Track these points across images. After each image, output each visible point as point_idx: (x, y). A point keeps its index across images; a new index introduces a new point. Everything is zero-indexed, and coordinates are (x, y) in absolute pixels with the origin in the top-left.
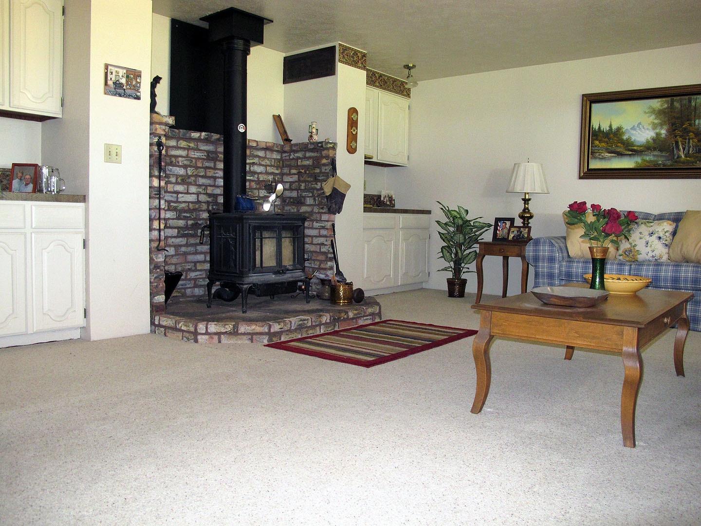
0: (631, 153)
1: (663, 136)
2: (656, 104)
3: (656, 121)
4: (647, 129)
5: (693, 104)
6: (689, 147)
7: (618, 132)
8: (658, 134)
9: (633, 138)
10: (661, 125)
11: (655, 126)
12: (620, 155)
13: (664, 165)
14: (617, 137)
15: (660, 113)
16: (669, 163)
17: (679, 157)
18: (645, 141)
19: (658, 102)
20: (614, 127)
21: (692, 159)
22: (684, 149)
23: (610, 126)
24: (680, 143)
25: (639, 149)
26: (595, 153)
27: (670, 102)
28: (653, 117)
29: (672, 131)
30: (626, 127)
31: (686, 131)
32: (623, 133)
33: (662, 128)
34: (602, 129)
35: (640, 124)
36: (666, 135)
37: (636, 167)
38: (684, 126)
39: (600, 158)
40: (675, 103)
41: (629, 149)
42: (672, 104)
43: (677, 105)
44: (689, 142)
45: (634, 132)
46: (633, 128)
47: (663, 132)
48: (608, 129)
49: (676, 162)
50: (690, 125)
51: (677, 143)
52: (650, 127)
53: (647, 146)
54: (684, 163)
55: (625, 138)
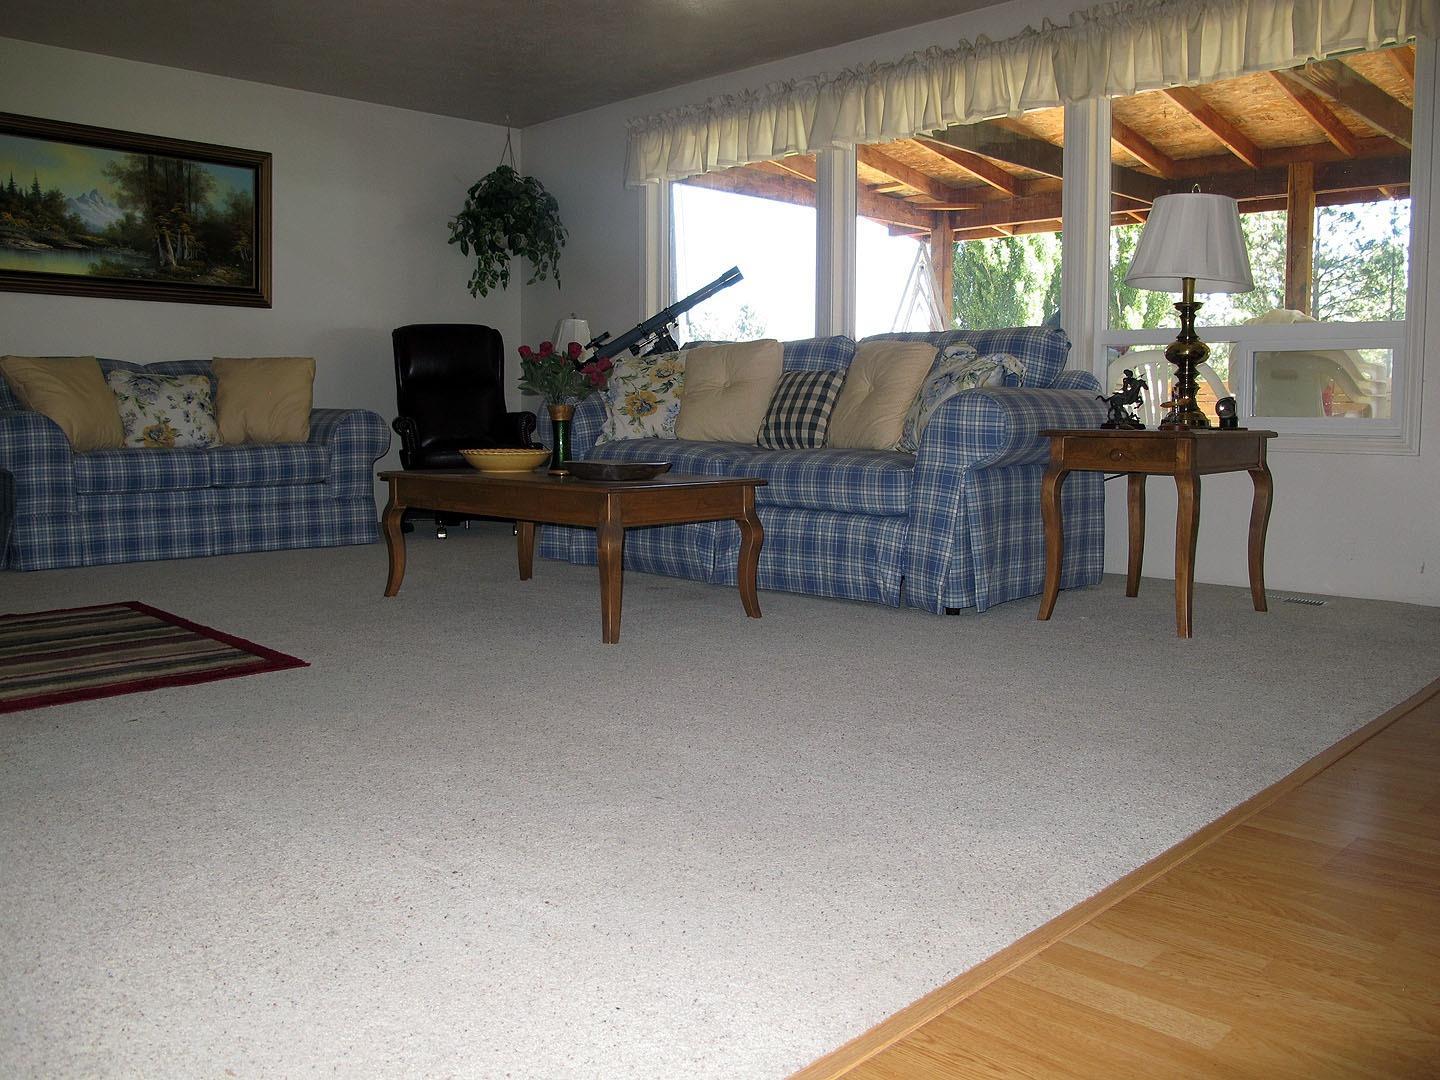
0: (80, 246)
1: (139, 222)
2: (123, 160)
3: (125, 193)
4: (110, 205)
5: (186, 174)
6: (183, 248)
7: (53, 202)
8: (129, 218)
9: (84, 219)
10: (135, 201)
11: (123, 203)
12: (59, 247)
13: (143, 276)
14: (52, 212)
15: (129, 179)
16: (152, 272)
17: (168, 263)
18: (107, 228)
19: (127, 157)
20: (44, 190)
21: (189, 270)
22: (175, 250)
23: (36, 187)
24: (168, 240)
25: (96, 240)
26: (5, 237)
27: (147, 161)
28: (119, 184)
29: (153, 215)
30: (69, 193)
31: (176, 221)
32: (63, 206)
33: (136, 208)
34: (17, 189)
35: (95, 192)
36: (144, 222)
37: (94, 275)
38: (173, 211)
39: (16, 250)
40: (156, 167)
41: (77, 238)
42: (151, 167)
43: (159, 170)
44: (182, 240)
45: (84, 207)
46: (82, 199)
47: (139, 214)
48: (30, 191)
49: (162, 271)
50: (183, 209)
51: (163, 237)
52: (115, 202)
53: (110, 236)
54: (176, 275)
55: (67, 214)
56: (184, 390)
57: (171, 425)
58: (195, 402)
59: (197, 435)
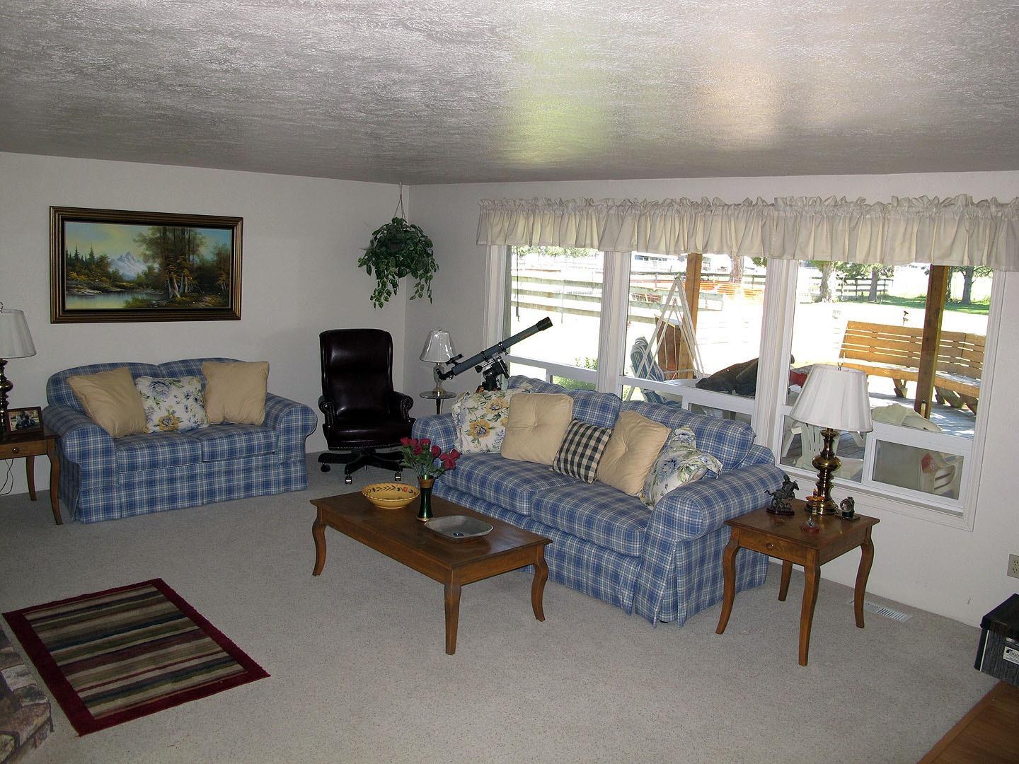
0: (119, 290)
1: (156, 271)
2: (147, 231)
3: (148, 253)
4: (138, 261)
5: (187, 236)
6: (185, 286)
7: (102, 263)
8: (150, 269)
9: (121, 272)
10: (154, 257)
11: (146, 259)
12: (106, 292)
13: (158, 306)
14: (102, 270)
15: (151, 243)
16: (164, 303)
17: (174, 296)
18: (136, 276)
19: (149, 229)
20: (96, 256)
21: (188, 299)
22: (179, 287)
23: (91, 254)
24: (175, 281)
25: (129, 285)
26: (72, 288)
27: (162, 231)
28: (144, 246)
29: (166, 265)
30: (112, 256)
31: (181, 267)
32: (108, 264)
33: (155, 262)
34: (80, 256)
35: (128, 254)
36: (160, 271)
37: (127, 308)
38: (178, 261)
39: (79, 296)
40: (168, 233)
41: (116, 285)
42: (165, 233)
43: (170, 235)
44: (184, 280)
45: (120, 263)
46: (121, 259)
47: (156, 266)
48: (88, 257)
49: (171, 302)
50: (185, 260)
51: (171, 279)
52: (141, 259)
53: (138, 282)
54: (179, 303)
55: (111, 270)
56: (185, 390)
57: (176, 415)
58: (191, 399)
59: (193, 420)
